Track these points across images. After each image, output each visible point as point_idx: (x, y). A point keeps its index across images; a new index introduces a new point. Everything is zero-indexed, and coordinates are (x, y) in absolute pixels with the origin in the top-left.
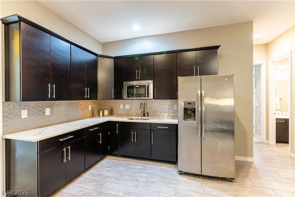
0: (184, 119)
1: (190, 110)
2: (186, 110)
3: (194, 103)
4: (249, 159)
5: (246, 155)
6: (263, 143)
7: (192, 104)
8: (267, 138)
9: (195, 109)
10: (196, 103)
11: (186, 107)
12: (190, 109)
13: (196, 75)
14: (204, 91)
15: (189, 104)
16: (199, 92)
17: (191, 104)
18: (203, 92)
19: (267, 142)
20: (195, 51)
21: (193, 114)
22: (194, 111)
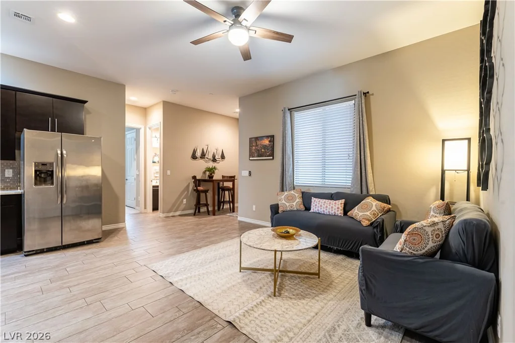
0: (36, 184)
1: (44, 173)
2: (38, 173)
3: (52, 164)
4: (121, 225)
5: (117, 222)
6: (141, 213)
7: (48, 165)
8: (145, 208)
9: (52, 171)
10: (54, 164)
11: (37, 168)
12: (45, 171)
13: (53, 130)
14: (66, 151)
15: (43, 164)
16: (59, 152)
17: (46, 165)
18: (64, 152)
19: (145, 211)
20: (52, 98)
21: (49, 178)
22: (51, 174)
